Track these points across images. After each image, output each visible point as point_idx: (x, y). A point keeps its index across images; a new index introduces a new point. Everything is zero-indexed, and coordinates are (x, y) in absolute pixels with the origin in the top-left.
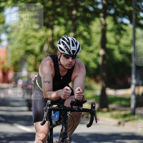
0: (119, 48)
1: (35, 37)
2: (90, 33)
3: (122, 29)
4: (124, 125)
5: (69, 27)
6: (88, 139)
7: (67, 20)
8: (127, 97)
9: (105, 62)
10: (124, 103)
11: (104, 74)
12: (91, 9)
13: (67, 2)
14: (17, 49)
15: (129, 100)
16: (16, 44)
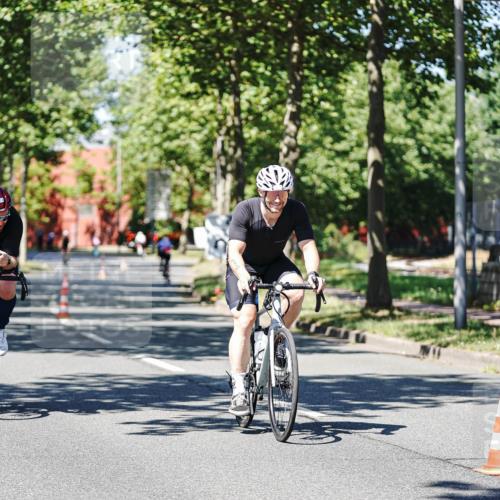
7: (274, 69)
11: (380, 215)
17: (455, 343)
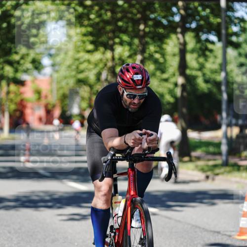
0: (204, 75)
1: (89, 61)
2: (163, 55)
3: (207, 49)
4: (213, 179)
5: (134, 47)
6: (164, 199)
7: (132, 38)
8: (216, 141)
9: (185, 94)
10: (211, 149)
11: (184, 110)
12: (165, 22)
13: (132, 13)
14: (65, 78)
15: (218, 145)
16: (63, 71)
17: (222, 173)
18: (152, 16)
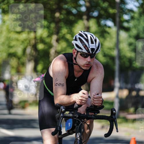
1: (17, 40)
5: (52, 29)
7: (50, 23)
12: (74, 11)
13: (49, 4)
15: (112, 103)
18: (66, 6)
